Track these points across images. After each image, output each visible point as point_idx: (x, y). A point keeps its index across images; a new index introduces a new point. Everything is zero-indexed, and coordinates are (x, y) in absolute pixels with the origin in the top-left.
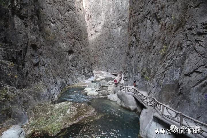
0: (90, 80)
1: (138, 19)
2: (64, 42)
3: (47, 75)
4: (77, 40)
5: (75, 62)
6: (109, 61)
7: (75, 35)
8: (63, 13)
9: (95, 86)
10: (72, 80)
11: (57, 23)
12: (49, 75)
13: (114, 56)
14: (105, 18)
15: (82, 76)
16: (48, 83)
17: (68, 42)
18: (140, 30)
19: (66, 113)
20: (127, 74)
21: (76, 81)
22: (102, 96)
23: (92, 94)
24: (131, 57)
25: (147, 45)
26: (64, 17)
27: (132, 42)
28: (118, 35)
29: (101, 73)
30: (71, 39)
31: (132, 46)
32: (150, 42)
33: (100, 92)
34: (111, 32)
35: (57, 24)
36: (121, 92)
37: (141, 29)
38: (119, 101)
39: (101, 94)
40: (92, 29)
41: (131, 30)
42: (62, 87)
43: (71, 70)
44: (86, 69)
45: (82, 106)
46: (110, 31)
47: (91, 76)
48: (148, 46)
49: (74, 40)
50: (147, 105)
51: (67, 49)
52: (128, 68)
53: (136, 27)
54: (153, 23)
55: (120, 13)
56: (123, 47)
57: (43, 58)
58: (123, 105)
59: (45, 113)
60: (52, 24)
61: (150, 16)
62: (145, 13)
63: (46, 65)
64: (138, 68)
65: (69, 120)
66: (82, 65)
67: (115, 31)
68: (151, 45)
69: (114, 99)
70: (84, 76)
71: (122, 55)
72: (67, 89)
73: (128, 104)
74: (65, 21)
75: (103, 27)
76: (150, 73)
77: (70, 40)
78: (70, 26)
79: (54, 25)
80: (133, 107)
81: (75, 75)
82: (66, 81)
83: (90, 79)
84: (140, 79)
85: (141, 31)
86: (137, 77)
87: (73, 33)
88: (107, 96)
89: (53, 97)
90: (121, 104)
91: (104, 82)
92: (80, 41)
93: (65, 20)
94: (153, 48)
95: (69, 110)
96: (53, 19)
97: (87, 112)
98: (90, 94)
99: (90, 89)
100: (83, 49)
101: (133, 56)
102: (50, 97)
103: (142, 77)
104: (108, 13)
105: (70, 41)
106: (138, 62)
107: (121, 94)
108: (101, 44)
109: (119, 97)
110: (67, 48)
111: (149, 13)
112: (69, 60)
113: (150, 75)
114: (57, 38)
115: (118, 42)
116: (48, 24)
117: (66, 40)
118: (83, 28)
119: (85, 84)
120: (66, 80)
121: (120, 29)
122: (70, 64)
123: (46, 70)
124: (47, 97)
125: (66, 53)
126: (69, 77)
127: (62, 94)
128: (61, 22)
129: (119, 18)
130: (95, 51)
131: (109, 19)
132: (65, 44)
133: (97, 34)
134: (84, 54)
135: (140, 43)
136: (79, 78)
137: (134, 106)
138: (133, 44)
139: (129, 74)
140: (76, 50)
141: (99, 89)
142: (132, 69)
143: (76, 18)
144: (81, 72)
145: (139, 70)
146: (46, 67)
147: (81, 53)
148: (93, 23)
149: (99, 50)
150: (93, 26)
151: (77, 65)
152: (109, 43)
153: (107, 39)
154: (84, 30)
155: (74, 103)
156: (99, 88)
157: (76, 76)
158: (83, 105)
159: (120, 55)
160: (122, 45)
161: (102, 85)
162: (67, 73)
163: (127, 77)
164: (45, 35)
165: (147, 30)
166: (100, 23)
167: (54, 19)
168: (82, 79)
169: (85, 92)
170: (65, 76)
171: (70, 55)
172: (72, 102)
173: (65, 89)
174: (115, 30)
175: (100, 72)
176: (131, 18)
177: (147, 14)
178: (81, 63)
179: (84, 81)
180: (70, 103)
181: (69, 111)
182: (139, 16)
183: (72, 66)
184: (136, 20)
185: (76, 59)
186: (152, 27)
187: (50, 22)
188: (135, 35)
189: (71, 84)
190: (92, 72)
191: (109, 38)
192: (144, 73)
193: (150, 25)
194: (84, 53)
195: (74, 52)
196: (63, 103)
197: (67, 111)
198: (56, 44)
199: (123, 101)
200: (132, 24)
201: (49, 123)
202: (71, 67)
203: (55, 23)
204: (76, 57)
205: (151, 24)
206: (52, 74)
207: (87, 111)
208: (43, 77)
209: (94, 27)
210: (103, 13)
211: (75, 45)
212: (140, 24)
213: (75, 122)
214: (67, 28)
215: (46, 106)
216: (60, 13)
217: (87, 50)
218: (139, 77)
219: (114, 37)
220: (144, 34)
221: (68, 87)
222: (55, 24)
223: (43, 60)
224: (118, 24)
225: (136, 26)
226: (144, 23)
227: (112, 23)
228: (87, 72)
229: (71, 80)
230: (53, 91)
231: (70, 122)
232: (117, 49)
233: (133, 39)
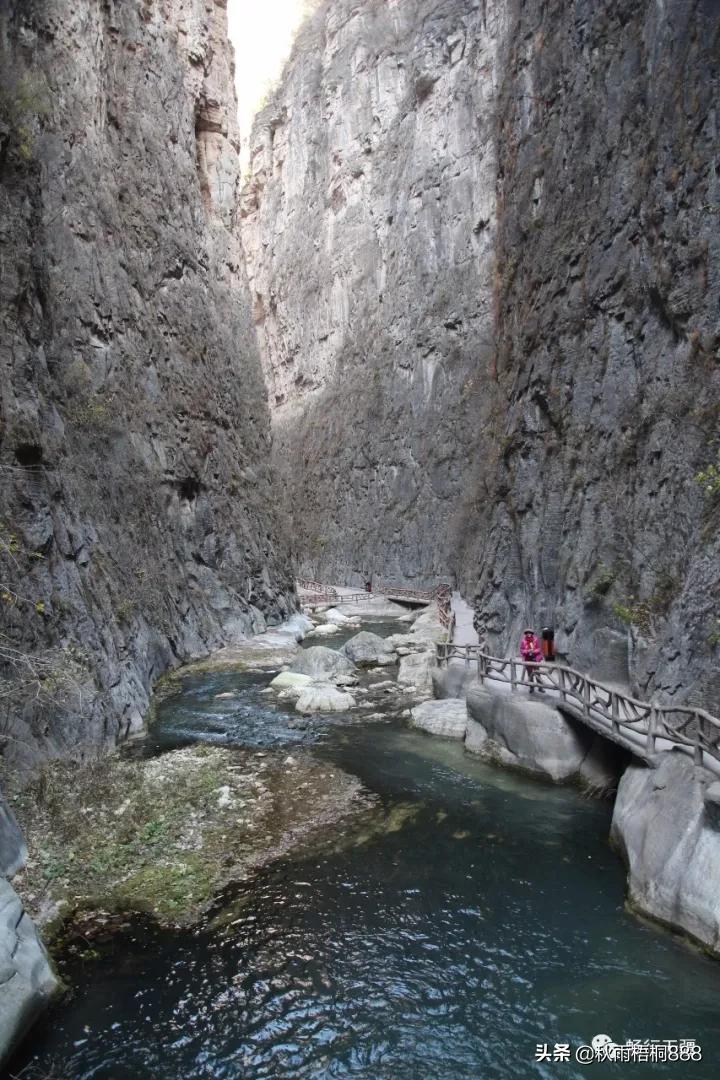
0: (288, 634)
1: (556, 315)
2: (155, 435)
3: (91, 609)
4: (218, 424)
5: (211, 540)
6: (376, 533)
7: (209, 397)
8: (151, 287)
9: (330, 661)
10: (200, 634)
11: (120, 336)
12: (99, 606)
13: (400, 507)
14: (351, 314)
15: (246, 612)
16: (95, 648)
17: (177, 436)
18: (567, 371)
19: (216, 805)
20: (498, 595)
21: (218, 637)
22: (378, 716)
23: (326, 705)
24: (522, 507)
25: (615, 445)
26: (155, 304)
27: (524, 433)
28: (420, 399)
29: (336, 596)
30: (192, 421)
31: (525, 456)
32: (629, 432)
33: (360, 694)
34: (383, 384)
35: (119, 344)
36: (488, 689)
37: (576, 367)
38: (477, 738)
39: (369, 704)
40: (281, 370)
41: (514, 374)
42: (156, 669)
43: (192, 583)
44: (265, 575)
45: (289, 767)
46: (377, 377)
47: (292, 612)
48: (620, 450)
49: (203, 427)
50: (650, 750)
51: (172, 473)
52: (500, 566)
53: (543, 355)
54: (642, 338)
55: (428, 285)
56: (452, 458)
57: (69, 520)
58: (505, 754)
59: (104, 807)
60: (95, 341)
61: (626, 304)
62: (596, 284)
63: (83, 557)
64: (564, 562)
65: (243, 839)
66: (248, 555)
67: (404, 381)
68: (635, 447)
69: (448, 727)
70: (255, 611)
71: (445, 504)
72: (180, 680)
73: (534, 749)
74: (163, 329)
75: (341, 360)
76: (633, 588)
77: (184, 424)
78: (182, 353)
79: (108, 348)
80: (560, 762)
81: (211, 609)
82: (170, 639)
83: (284, 628)
84: (580, 622)
85: (576, 379)
86: (559, 609)
87: (199, 390)
88: (406, 712)
89: (121, 726)
90: (488, 749)
91: (371, 643)
92: (232, 430)
93: (162, 320)
94: (652, 463)
95: (226, 789)
96: (101, 317)
97: (325, 797)
98: (314, 706)
99: (305, 679)
100: (249, 472)
101: (529, 506)
102: (110, 724)
103: (593, 607)
104: (367, 285)
105: (187, 430)
106: (565, 533)
107: (485, 698)
108: (333, 446)
109: (475, 713)
110: (171, 468)
111: (615, 288)
112: (181, 527)
113: (637, 597)
114: (125, 413)
115: (422, 435)
116: (79, 343)
117: (166, 423)
118: (242, 361)
119: (267, 654)
120: (174, 633)
121: (430, 367)
122: (189, 549)
123: (83, 580)
124: (97, 727)
125: (166, 490)
126: (183, 618)
127: (160, 707)
128: (144, 334)
129: (426, 314)
130: (301, 485)
131: (373, 317)
132: (160, 448)
133: (311, 395)
134: (256, 499)
135: (570, 439)
136: (233, 625)
137: (567, 758)
138: (528, 441)
139: (507, 597)
140: (216, 476)
141: (350, 680)
142: (530, 569)
143: (212, 309)
144: (242, 591)
145: (571, 573)
146: (84, 565)
147: (242, 492)
148: (285, 340)
149: (322, 477)
150: (285, 355)
151: (219, 553)
152: (373, 439)
153: (359, 418)
154: (249, 373)
155: (243, 751)
156: (350, 672)
157: (216, 612)
158: (290, 760)
159: (435, 500)
160: (445, 449)
161: (360, 655)
162: (175, 595)
163: (496, 614)
164: (65, 396)
165: (610, 369)
166: (325, 338)
167: (109, 318)
168: (250, 630)
169: (282, 694)
170: (168, 610)
171: (187, 502)
172: (228, 745)
173: (170, 680)
174: (406, 373)
175: (327, 589)
176: (509, 311)
177: (606, 291)
178: (240, 547)
179: (257, 638)
180: (217, 755)
181: (226, 795)
182: (561, 300)
183: (199, 560)
184: (544, 323)
185: (216, 523)
186: (634, 358)
187: (89, 329)
188: (539, 399)
189: (194, 655)
190: (292, 589)
191: (374, 414)
192: (604, 589)
193: (628, 347)
194: (253, 492)
195: (205, 489)
196: (181, 756)
197: (219, 795)
198: (119, 445)
199: (503, 736)
200: (519, 343)
201: (142, 862)
202: (192, 567)
203: (111, 334)
204: (216, 511)
205: (629, 342)
206: (113, 603)
207: (322, 792)
208: (73, 618)
209: (290, 361)
210: (338, 289)
211: (210, 449)
212: (567, 343)
213: (277, 853)
214: (169, 364)
215: (100, 770)
216: (134, 286)
217: (268, 475)
218: (572, 608)
219: (402, 408)
220: (590, 393)
221: (183, 670)
222: (111, 343)
223: (72, 530)
224: (419, 345)
225: (545, 353)
226: (591, 337)
227: (389, 340)
228: (269, 592)
229: (193, 634)
230: (120, 694)
231: (251, 852)
232: (419, 473)
233: (529, 419)
